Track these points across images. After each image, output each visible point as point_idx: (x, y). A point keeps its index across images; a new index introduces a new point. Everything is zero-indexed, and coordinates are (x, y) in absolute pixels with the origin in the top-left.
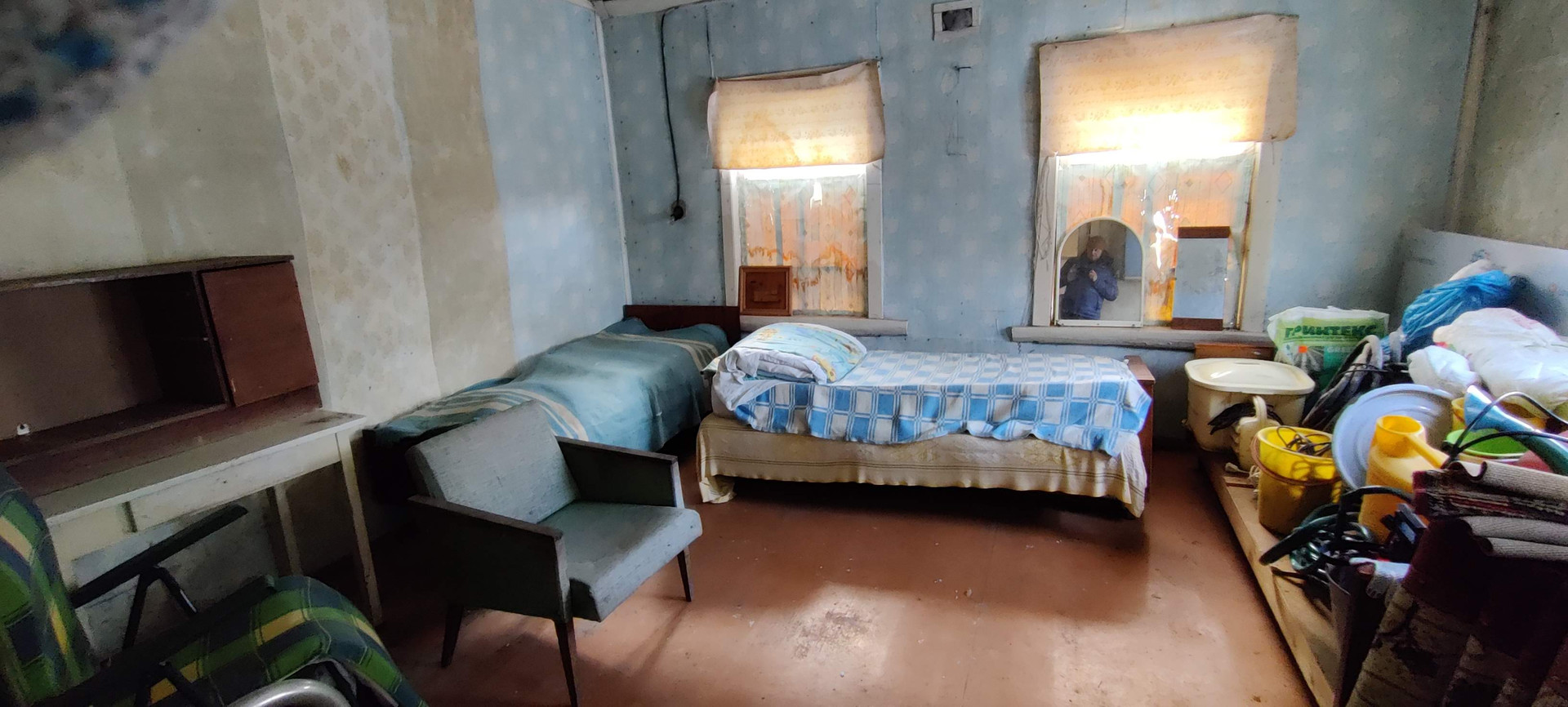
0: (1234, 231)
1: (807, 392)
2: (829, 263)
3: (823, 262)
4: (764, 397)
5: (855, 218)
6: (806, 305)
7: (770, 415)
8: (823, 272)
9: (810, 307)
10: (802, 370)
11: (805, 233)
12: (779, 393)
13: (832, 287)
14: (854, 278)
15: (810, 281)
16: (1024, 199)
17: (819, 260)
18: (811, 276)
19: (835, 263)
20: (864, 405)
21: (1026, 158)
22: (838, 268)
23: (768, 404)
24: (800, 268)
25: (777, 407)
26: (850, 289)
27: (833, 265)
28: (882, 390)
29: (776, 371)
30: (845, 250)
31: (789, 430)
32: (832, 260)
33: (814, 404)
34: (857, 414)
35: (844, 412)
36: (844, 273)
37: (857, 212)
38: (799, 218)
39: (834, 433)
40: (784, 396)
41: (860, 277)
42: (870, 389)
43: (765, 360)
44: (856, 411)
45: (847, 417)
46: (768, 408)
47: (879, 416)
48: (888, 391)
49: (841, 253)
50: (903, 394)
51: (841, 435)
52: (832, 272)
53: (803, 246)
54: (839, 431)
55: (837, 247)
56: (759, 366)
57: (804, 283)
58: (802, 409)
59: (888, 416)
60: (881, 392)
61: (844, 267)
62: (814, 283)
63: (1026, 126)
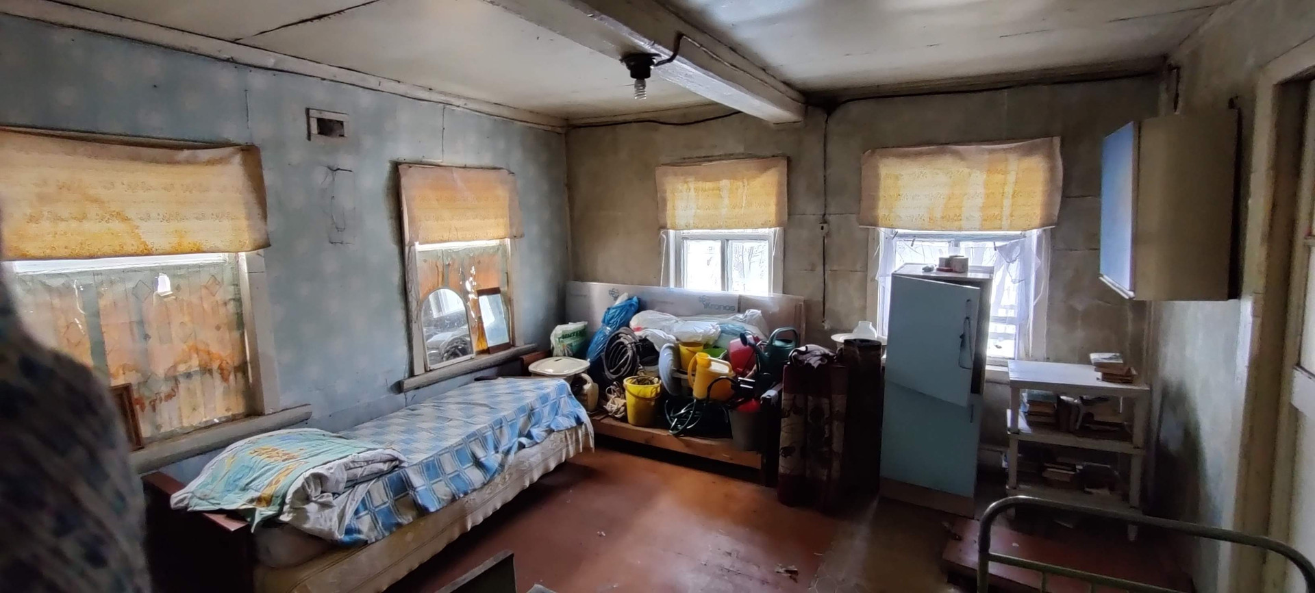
0: (502, 289)
1: (403, 480)
2: (190, 367)
3: (182, 368)
4: (361, 508)
5: (222, 311)
6: (158, 427)
7: (375, 521)
8: (181, 380)
9: (166, 429)
10: (385, 462)
11: (147, 337)
12: (375, 495)
13: (199, 393)
14: (232, 377)
15: (163, 395)
16: (396, 278)
17: (175, 367)
18: (164, 389)
19: (200, 365)
20: (449, 466)
21: (394, 249)
22: (206, 370)
23: (367, 512)
24: (145, 382)
25: (377, 510)
26: (226, 393)
27: (198, 369)
28: (455, 447)
29: (365, 473)
30: (215, 348)
31: (405, 522)
32: (195, 363)
33: (415, 486)
34: (449, 474)
35: (438, 479)
36: (217, 375)
37: (225, 304)
38: (135, 318)
39: (443, 500)
40: (380, 494)
41: (240, 375)
42: (447, 450)
43: (351, 469)
44: (447, 473)
45: (443, 482)
46: (369, 516)
47: (464, 467)
48: (459, 445)
49: (209, 353)
50: (470, 442)
51: (450, 498)
52: (197, 380)
53: (146, 354)
54: (445, 496)
55: (201, 347)
56: (348, 478)
57: (154, 401)
58: (404, 496)
59: (469, 465)
60: (456, 449)
61: (215, 366)
62: (169, 397)
63: (390, 221)
